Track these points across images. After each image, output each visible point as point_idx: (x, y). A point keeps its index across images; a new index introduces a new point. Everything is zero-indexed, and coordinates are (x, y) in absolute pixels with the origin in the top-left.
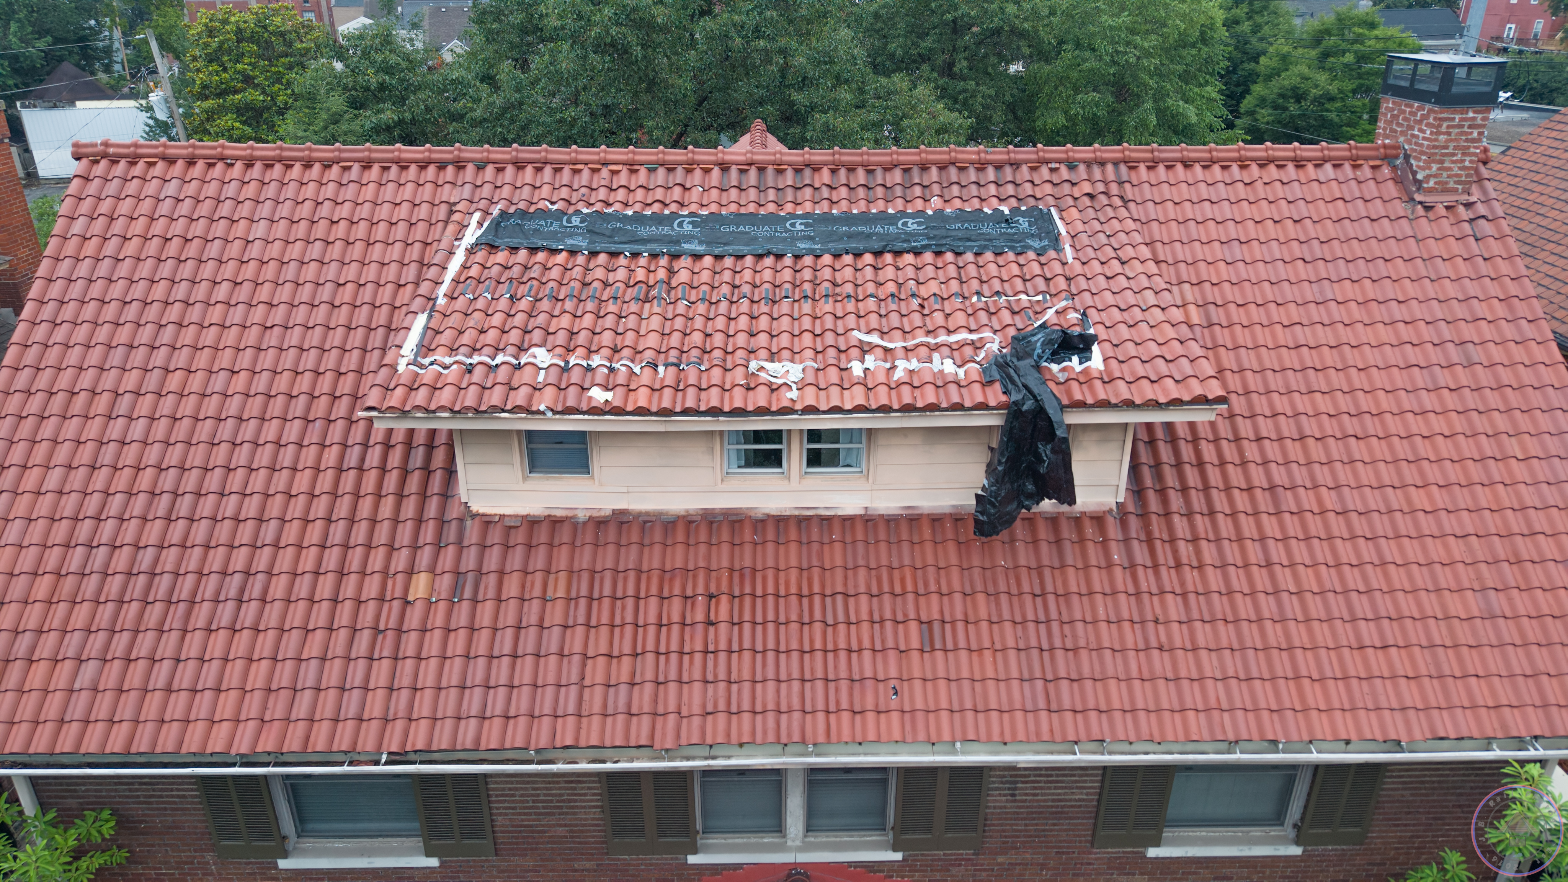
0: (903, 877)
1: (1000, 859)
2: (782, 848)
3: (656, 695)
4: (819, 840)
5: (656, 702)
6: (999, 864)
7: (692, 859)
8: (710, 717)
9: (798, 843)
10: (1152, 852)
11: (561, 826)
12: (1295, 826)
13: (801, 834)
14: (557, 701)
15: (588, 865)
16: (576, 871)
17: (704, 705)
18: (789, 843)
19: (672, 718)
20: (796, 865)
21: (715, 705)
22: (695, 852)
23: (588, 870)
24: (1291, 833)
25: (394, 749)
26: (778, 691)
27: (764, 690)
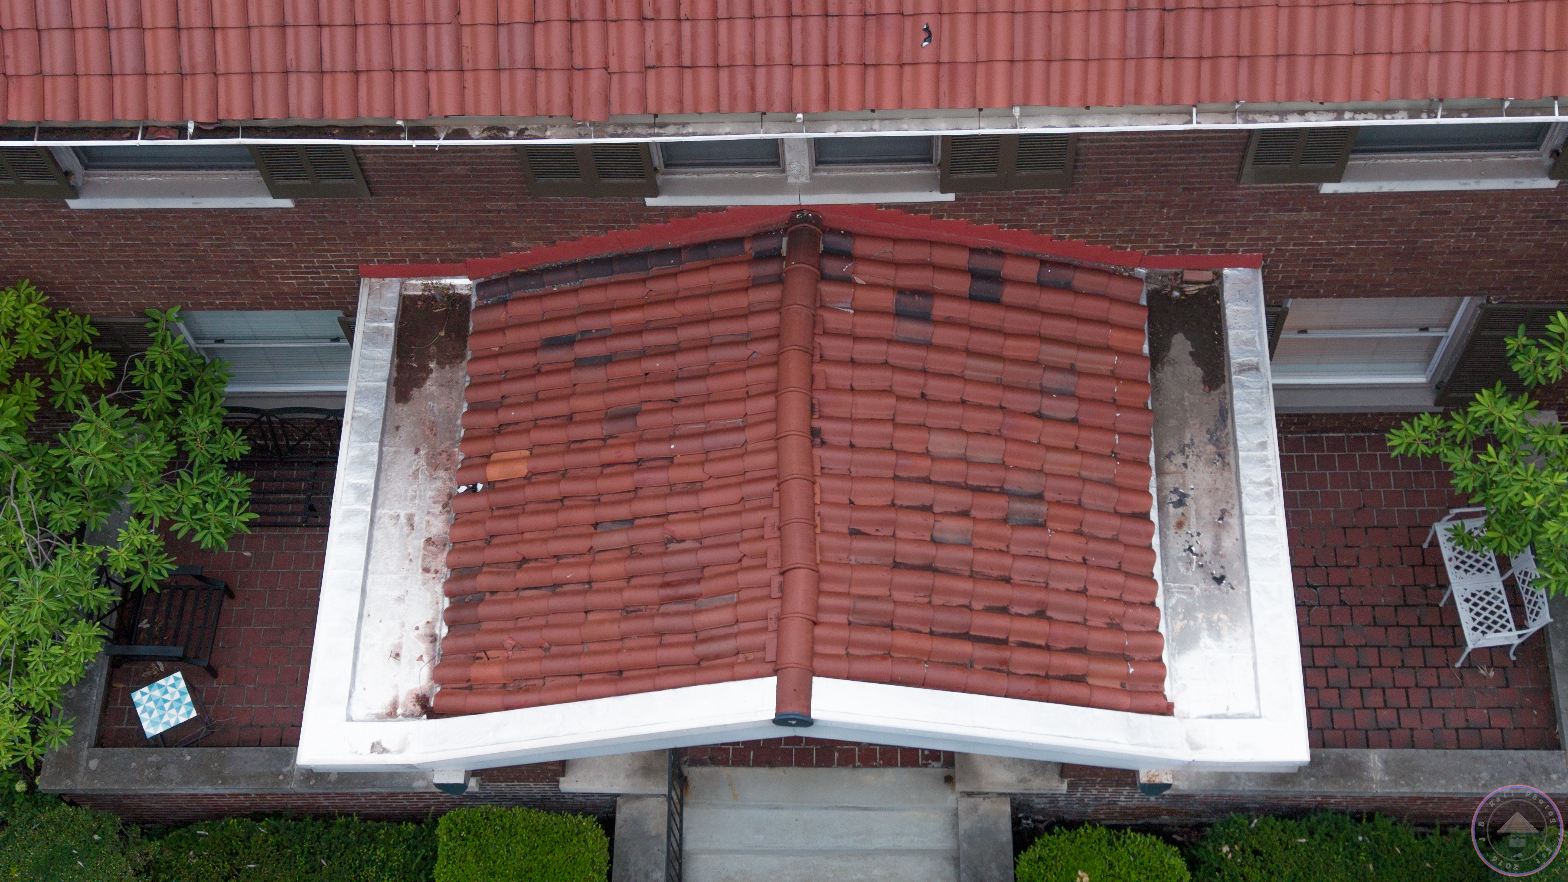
0: (957, 218)
1: (1100, 197)
2: (780, 187)
3: (570, 40)
4: (834, 174)
5: (570, 51)
6: (1096, 202)
7: (650, 202)
8: (651, 74)
9: (803, 180)
10: (1328, 188)
11: (458, 164)
12: (1555, 153)
13: (807, 170)
14: (424, 47)
15: (504, 206)
16: (490, 211)
17: (642, 57)
18: (791, 180)
19: (596, 76)
20: (800, 209)
21: (659, 56)
22: (656, 194)
23: (507, 211)
24: (1548, 161)
25: (202, 118)
26: (752, 35)
27: (731, 32)
